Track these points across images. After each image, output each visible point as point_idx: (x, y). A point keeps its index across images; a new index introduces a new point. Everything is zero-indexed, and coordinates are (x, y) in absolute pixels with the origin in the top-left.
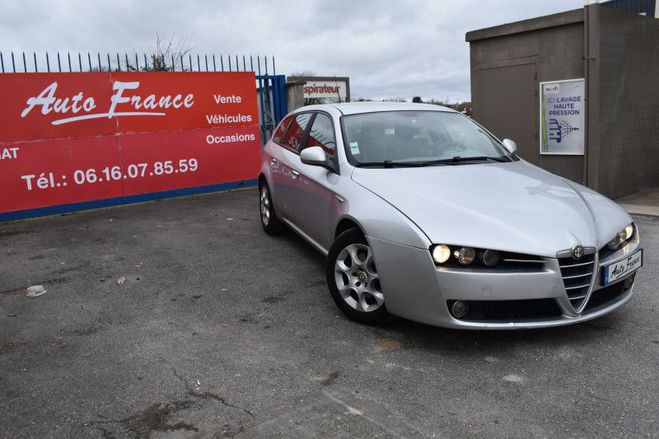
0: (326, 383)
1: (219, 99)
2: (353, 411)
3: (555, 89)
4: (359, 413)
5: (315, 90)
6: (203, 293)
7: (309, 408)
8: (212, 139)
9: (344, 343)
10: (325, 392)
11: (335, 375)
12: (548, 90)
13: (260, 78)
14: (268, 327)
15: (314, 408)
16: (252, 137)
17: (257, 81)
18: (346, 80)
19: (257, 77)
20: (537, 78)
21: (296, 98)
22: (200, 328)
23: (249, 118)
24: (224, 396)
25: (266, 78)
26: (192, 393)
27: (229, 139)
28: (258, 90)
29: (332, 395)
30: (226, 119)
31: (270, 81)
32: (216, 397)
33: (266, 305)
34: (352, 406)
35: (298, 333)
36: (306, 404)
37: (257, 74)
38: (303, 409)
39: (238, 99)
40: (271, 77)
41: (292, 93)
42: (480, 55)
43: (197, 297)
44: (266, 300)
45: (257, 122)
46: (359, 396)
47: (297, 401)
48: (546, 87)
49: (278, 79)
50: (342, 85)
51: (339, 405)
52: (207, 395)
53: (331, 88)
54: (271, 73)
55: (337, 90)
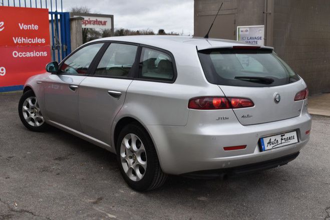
0: (95, 203)
1: (23, 27)
2: (110, 216)
3: (247, 31)
4: (114, 217)
5: (90, 22)
6: (14, 155)
7: (85, 215)
8: (16, 54)
9: (106, 182)
10: (95, 207)
11: (101, 199)
12: (242, 31)
13: (52, 13)
14: (58, 174)
15: (88, 215)
16: (45, 54)
17: (50, 15)
18: (112, 17)
19: (50, 13)
20: (236, 23)
21: (77, 28)
22: (14, 175)
23: (43, 41)
24: (33, 211)
25: (56, 13)
26: (12, 210)
27: (28, 54)
28: (50, 21)
29: (99, 209)
30: (27, 41)
31: (59, 16)
32: (28, 212)
33: (56, 162)
34: (110, 214)
35: (78, 177)
36: (83, 213)
37: (50, 11)
38: (82, 216)
39: (36, 27)
40: (59, 13)
41: (74, 25)
42: (201, 6)
43: (10, 157)
44: (56, 159)
45: (49, 43)
46: (114, 209)
47: (77, 212)
48: (240, 30)
49: (64, 15)
50: (109, 20)
51: (103, 214)
52: (22, 211)
53: (101, 22)
54: (59, 10)
55: (105, 23)
